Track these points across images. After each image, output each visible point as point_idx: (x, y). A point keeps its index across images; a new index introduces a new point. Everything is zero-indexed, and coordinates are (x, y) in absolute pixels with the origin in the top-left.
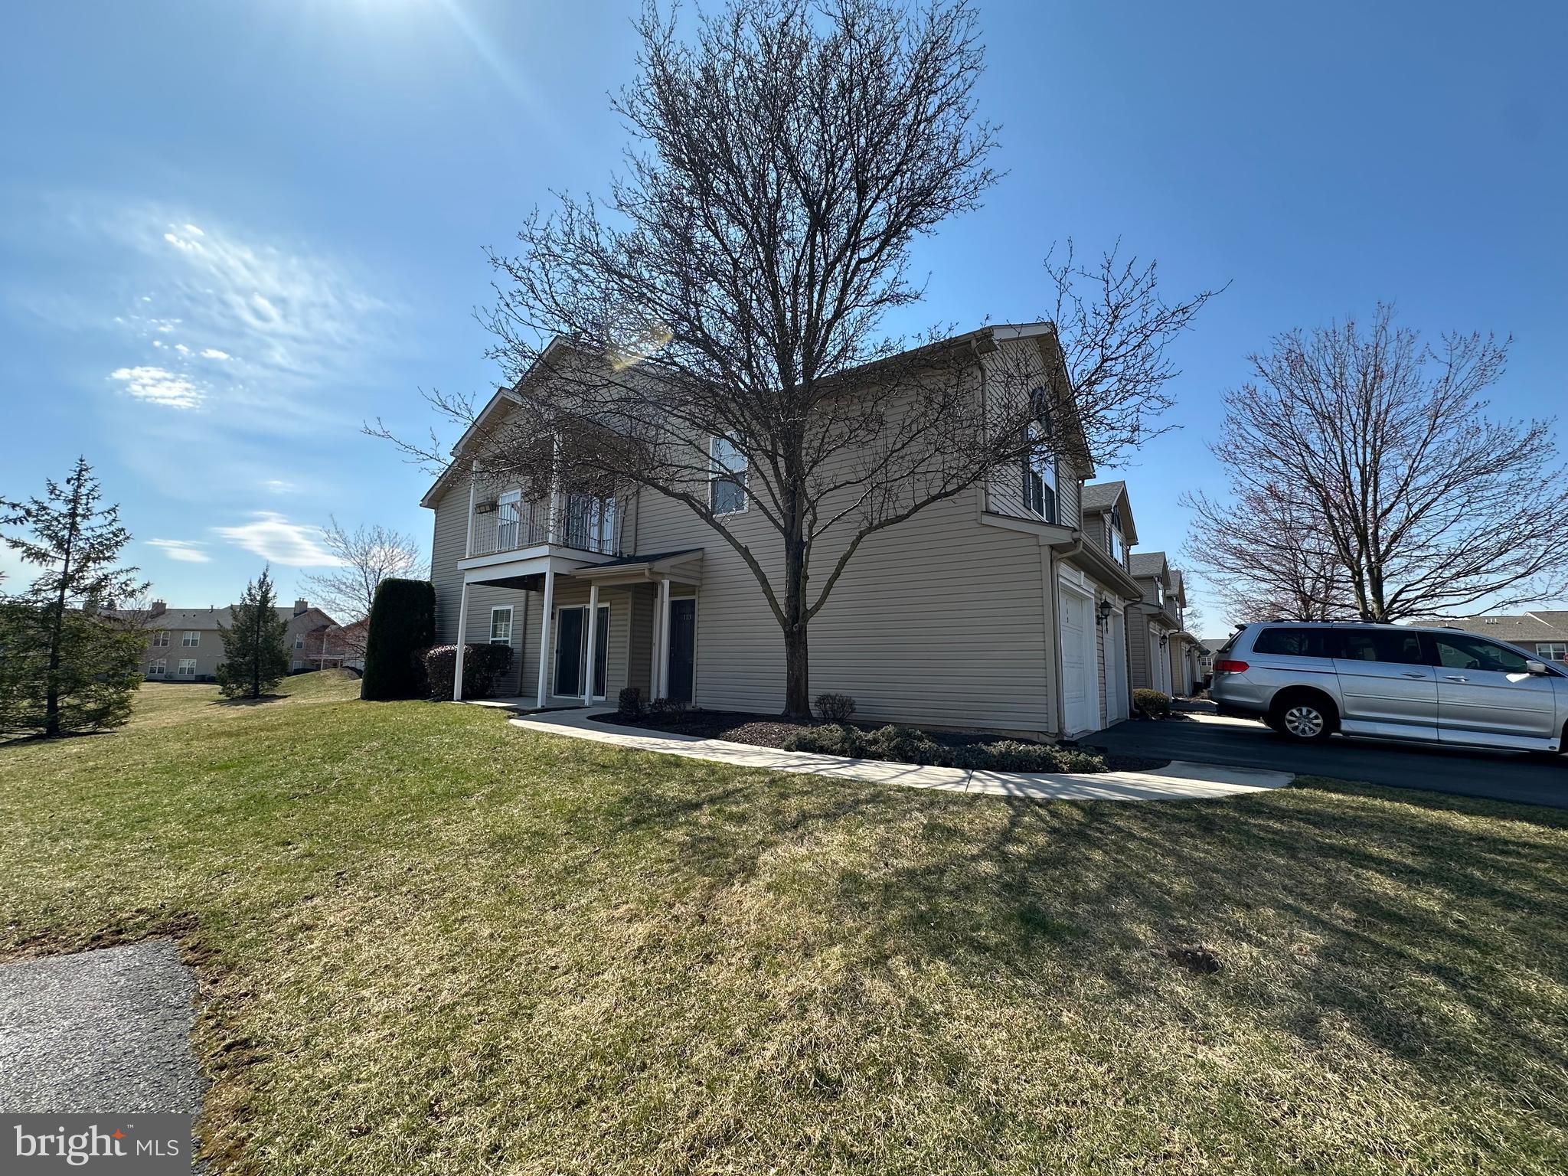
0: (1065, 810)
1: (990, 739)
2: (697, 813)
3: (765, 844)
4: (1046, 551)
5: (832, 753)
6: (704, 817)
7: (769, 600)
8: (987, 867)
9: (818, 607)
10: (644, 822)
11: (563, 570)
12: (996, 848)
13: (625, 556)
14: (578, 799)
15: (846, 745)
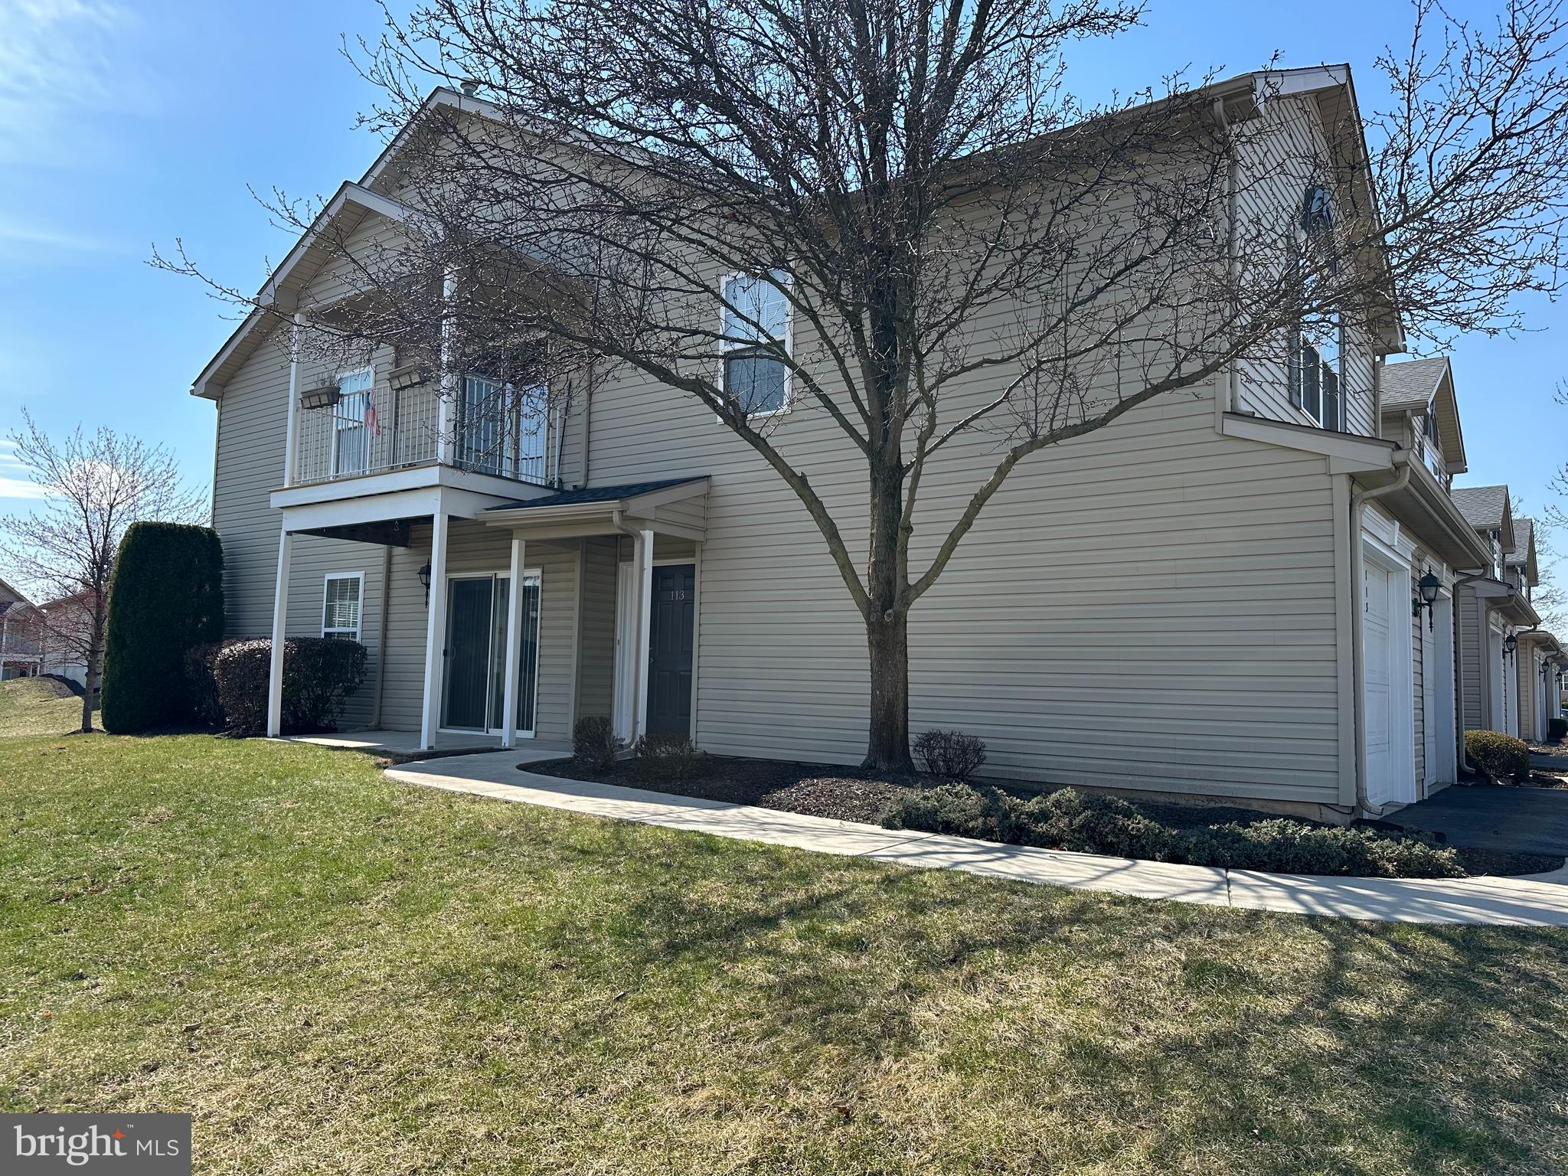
0: (1419, 941)
1: (1247, 817)
2: (773, 935)
3: (911, 990)
4: (1342, 487)
5: (967, 833)
6: (788, 937)
7: (842, 568)
8: (1318, 1038)
9: (927, 580)
10: (687, 948)
11: (466, 508)
12: (1321, 1005)
13: (569, 487)
14: (556, 908)
15: (993, 821)
